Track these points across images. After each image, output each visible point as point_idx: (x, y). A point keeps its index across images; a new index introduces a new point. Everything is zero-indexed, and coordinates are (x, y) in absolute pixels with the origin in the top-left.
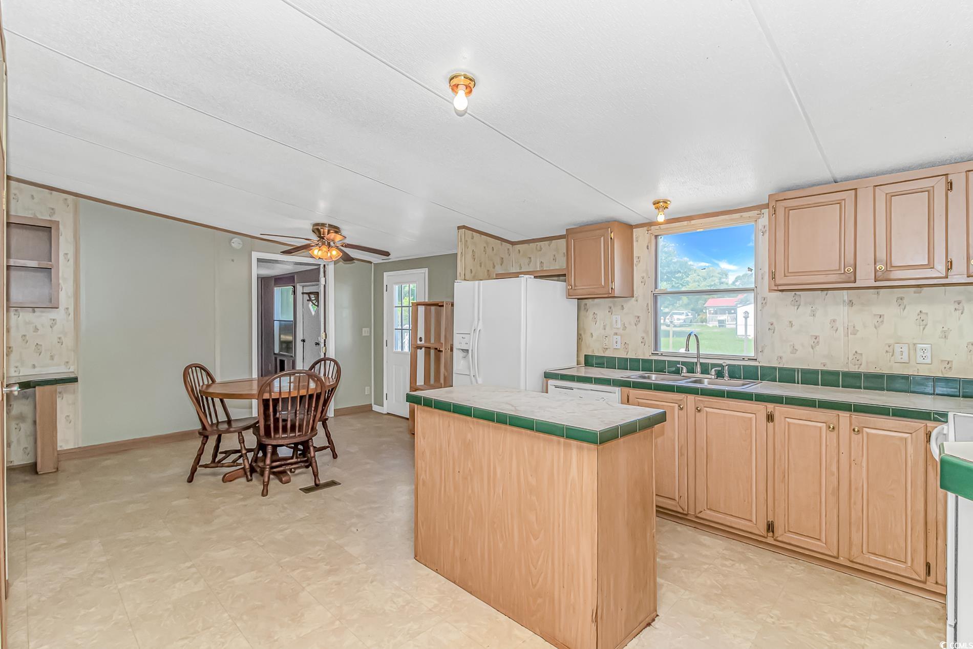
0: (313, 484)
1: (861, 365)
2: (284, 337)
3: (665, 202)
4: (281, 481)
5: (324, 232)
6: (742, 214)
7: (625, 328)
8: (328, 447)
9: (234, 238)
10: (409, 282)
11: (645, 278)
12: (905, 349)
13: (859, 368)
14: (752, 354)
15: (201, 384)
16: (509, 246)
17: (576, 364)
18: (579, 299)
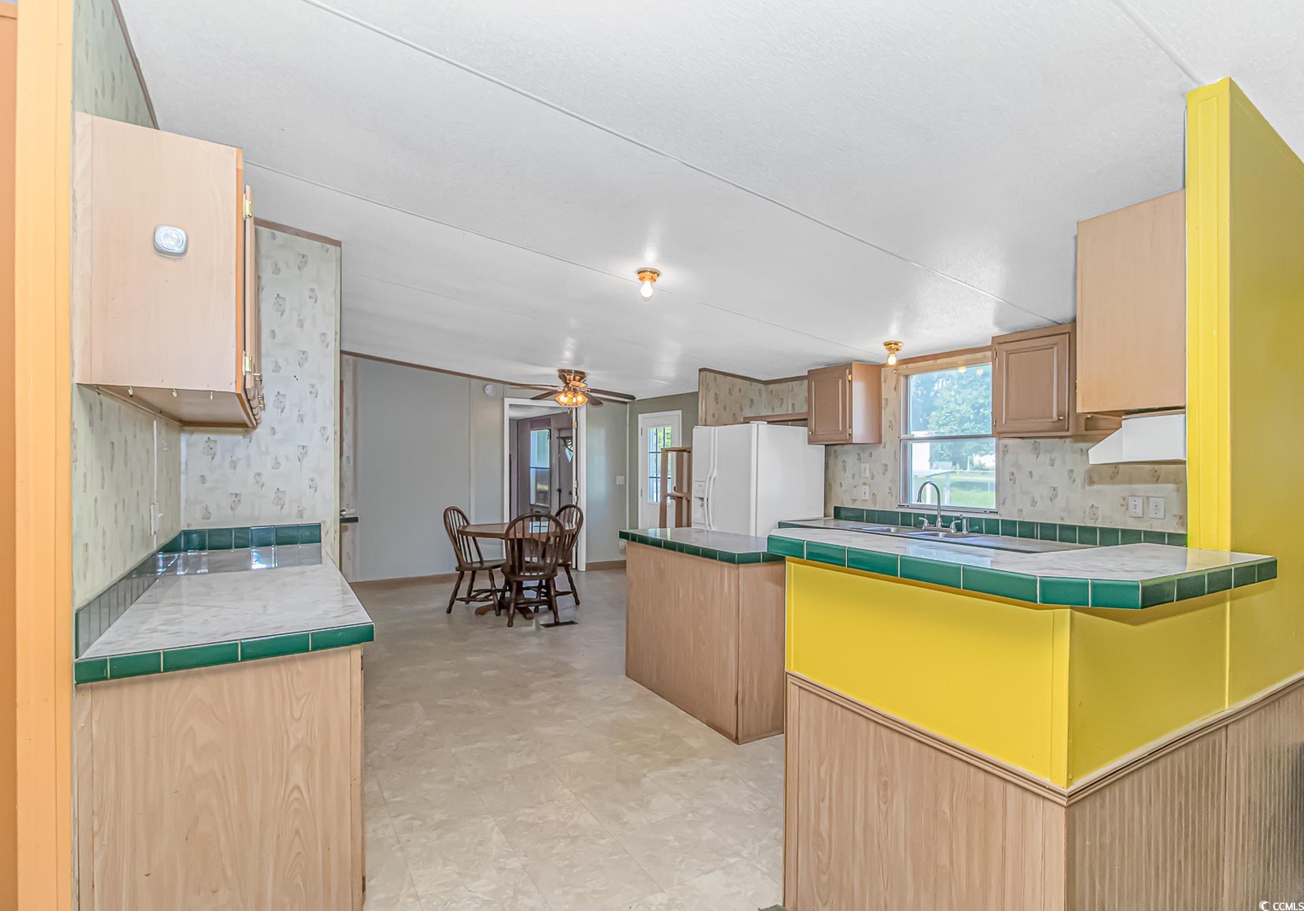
0: (553, 622)
1: (1097, 519)
2: (540, 487)
3: (896, 344)
4: (525, 617)
5: (570, 378)
6: (984, 353)
7: (873, 477)
8: (570, 593)
9: (487, 385)
10: (664, 425)
11: (893, 422)
12: (1139, 502)
13: (1095, 522)
14: (993, 507)
15: (458, 525)
16: (761, 386)
17: (823, 516)
18: (826, 445)
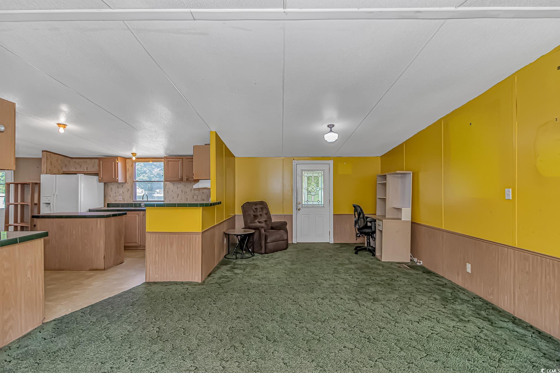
3: (135, 154)
6: (160, 159)
7: (123, 193)
11: (131, 176)
17: (103, 206)
18: (104, 183)
